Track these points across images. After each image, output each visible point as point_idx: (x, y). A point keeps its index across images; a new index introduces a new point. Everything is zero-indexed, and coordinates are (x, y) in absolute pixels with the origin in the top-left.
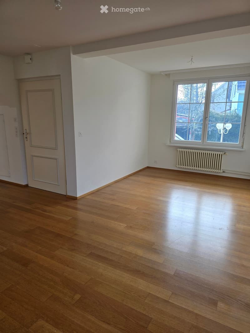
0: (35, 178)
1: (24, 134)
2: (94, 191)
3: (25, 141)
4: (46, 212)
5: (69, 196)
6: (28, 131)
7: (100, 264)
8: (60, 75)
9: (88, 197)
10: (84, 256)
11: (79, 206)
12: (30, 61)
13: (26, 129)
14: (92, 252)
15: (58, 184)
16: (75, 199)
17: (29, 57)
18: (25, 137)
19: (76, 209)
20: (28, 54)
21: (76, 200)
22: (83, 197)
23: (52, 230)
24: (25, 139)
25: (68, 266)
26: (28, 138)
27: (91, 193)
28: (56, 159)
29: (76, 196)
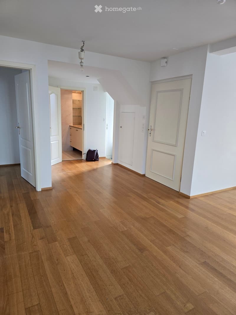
0: (151, 170)
1: (149, 130)
2: (208, 193)
3: (149, 136)
4: (160, 204)
5: (181, 193)
6: (152, 128)
7: (216, 279)
8: (192, 75)
9: (202, 199)
10: (197, 263)
11: (191, 206)
12: (166, 64)
13: (151, 126)
14: (206, 262)
15: (171, 179)
16: (188, 197)
17: (166, 60)
18: (149, 133)
19: (187, 207)
20: (164, 58)
21: (189, 199)
22: (196, 198)
23: (165, 224)
24: (149, 134)
25: (180, 267)
26: (152, 134)
27: (205, 195)
28: (174, 156)
29: (189, 195)
